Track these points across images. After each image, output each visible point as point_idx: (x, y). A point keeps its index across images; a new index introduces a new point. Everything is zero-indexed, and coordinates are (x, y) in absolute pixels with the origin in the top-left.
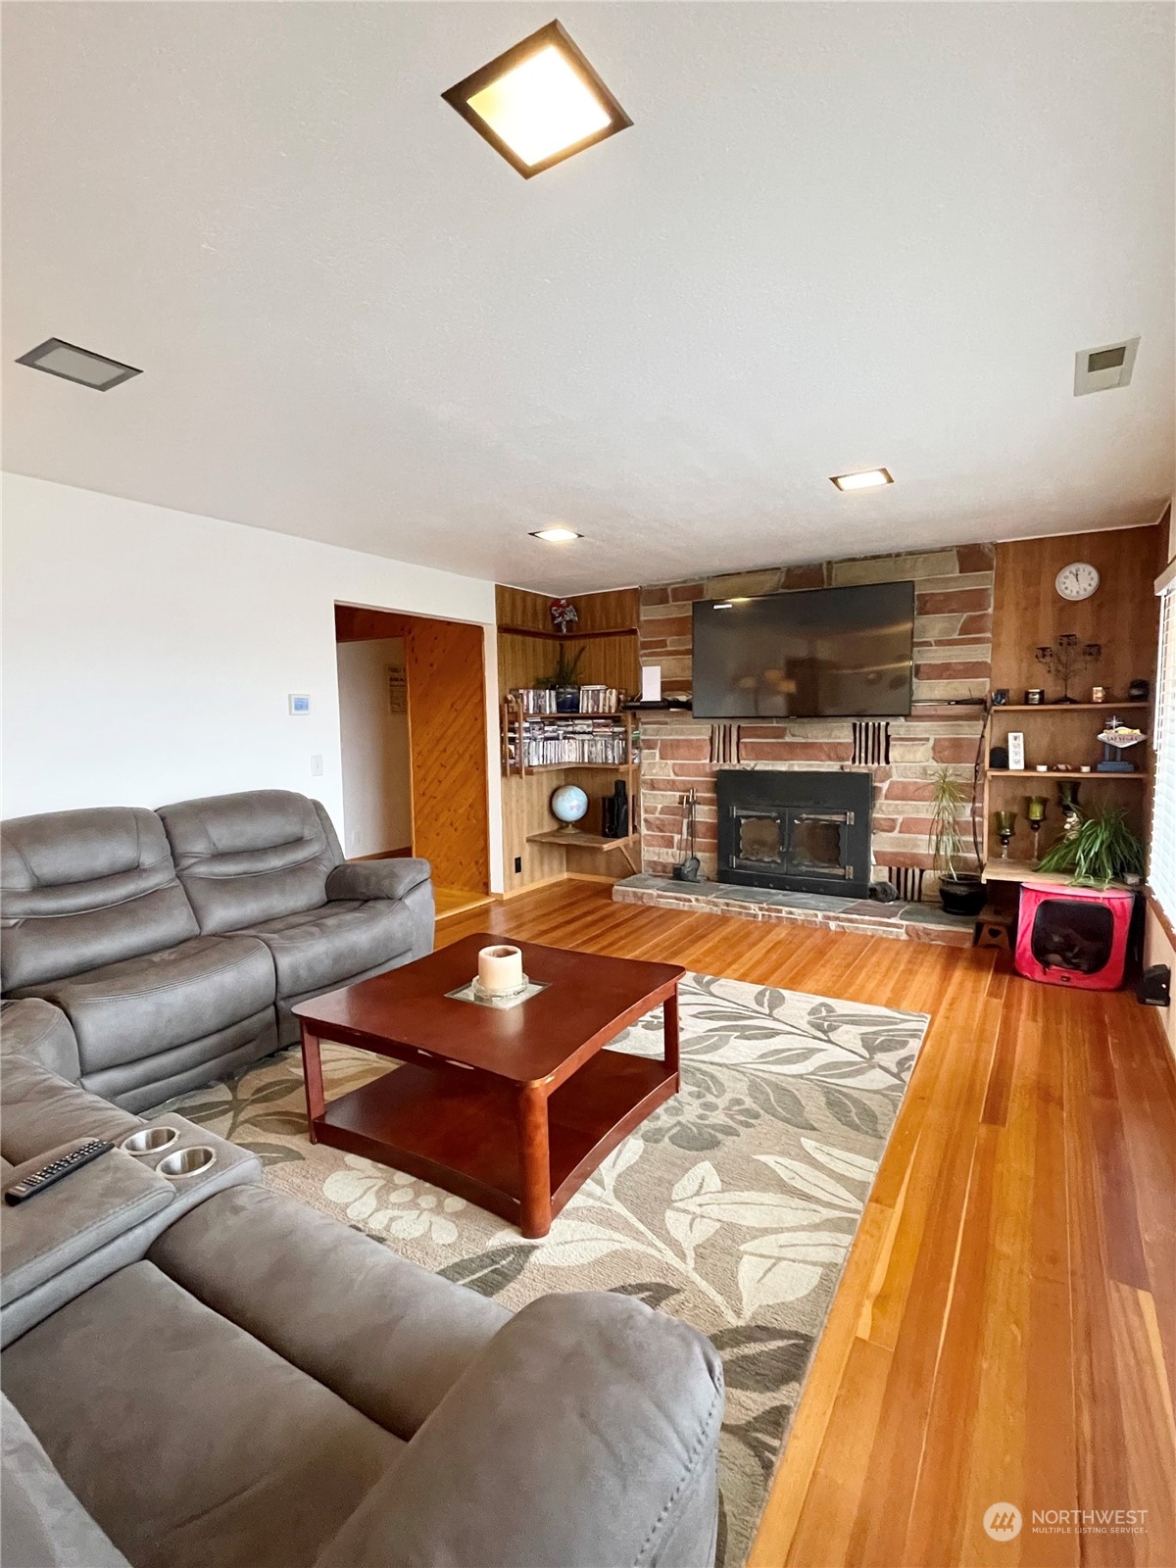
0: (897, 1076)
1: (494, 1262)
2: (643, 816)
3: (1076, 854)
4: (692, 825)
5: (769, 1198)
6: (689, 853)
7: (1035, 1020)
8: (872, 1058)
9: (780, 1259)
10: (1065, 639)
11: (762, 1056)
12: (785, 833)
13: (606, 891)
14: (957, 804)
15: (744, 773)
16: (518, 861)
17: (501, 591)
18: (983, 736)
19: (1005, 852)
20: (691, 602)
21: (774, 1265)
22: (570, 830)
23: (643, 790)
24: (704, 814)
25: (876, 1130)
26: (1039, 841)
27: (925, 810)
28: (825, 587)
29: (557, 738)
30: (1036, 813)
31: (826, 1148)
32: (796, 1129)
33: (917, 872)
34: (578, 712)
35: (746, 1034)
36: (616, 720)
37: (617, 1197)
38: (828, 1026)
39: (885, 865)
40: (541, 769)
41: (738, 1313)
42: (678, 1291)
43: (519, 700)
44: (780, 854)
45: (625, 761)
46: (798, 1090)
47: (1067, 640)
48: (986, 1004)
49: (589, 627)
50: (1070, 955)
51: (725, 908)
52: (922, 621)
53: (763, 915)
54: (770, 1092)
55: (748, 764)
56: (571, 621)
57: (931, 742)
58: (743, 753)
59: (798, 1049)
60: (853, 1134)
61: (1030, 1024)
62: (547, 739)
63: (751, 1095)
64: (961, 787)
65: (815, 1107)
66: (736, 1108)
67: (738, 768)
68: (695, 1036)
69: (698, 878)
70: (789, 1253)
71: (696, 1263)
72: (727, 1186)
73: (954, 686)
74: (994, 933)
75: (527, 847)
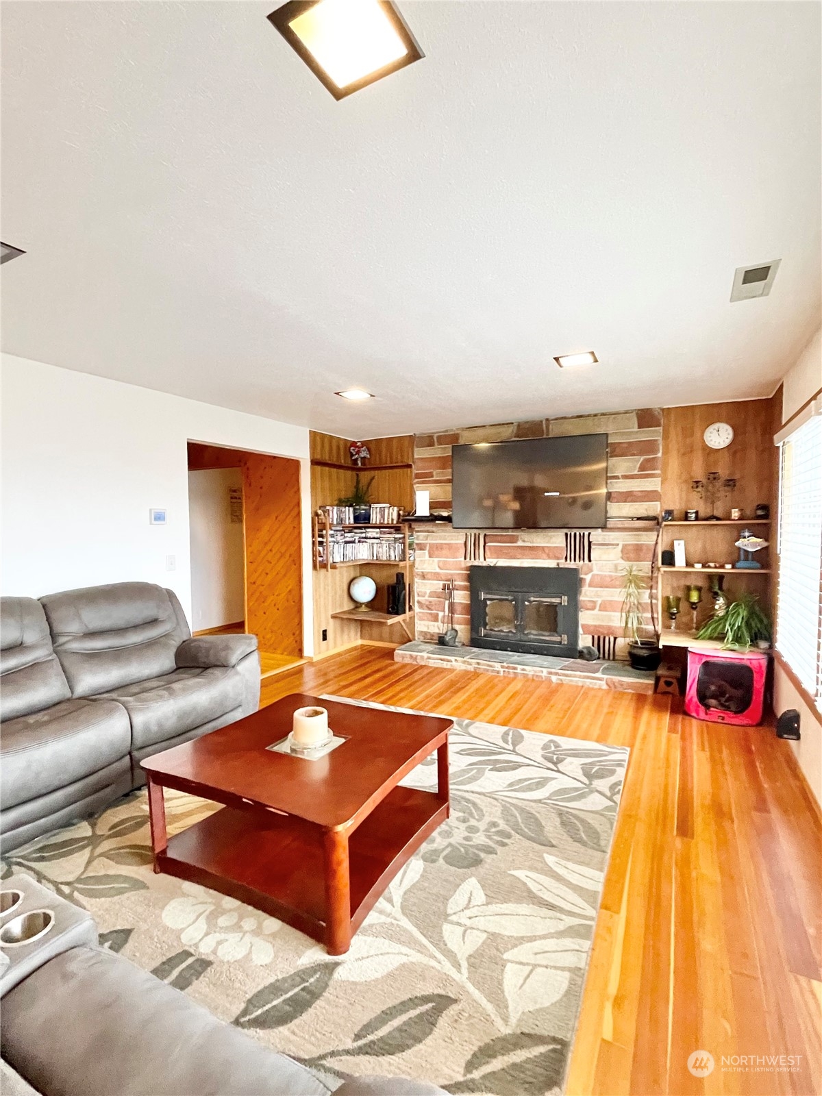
0: (610, 799)
1: (304, 981)
2: (416, 598)
3: (725, 626)
4: (452, 606)
5: (524, 908)
6: (450, 625)
7: (703, 750)
8: (591, 784)
9: (535, 966)
10: (712, 475)
11: (511, 785)
12: (518, 611)
13: (389, 654)
14: (639, 591)
15: (489, 568)
16: (325, 632)
17: (313, 435)
18: (657, 543)
19: (674, 625)
20: (451, 446)
21: (531, 971)
22: (363, 609)
23: (416, 580)
24: (461, 597)
25: (599, 845)
26: (697, 616)
27: (618, 595)
28: (545, 436)
29: (353, 542)
30: (694, 597)
31: (563, 862)
32: (539, 846)
33: (612, 640)
34: (369, 523)
35: (498, 767)
36: (398, 529)
37: (404, 913)
38: (557, 758)
39: (589, 634)
40: (342, 565)
41: (505, 1020)
42: (455, 1001)
43: (326, 515)
44: (516, 627)
45: (403, 559)
46: (539, 813)
47: (713, 476)
48: (669, 740)
49: (378, 462)
50: (723, 700)
51: (477, 666)
52: (613, 461)
53: (504, 671)
54: (518, 815)
55: (491, 562)
56: (365, 458)
57: (620, 547)
58: (488, 553)
59: (535, 778)
60: (583, 849)
61: (702, 754)
62: (346, 542)
63: (503, 818)
64: (642, 579)
65: (552, 826)
66: (493, 830)
67: (485, 564)
68: (459, 769)
69: (457, 644)
70: (541, 960)
71: (469, 973)
72: (490, 899)
73: (636, 507)
74: (668, 684)
75: (331, 621)
